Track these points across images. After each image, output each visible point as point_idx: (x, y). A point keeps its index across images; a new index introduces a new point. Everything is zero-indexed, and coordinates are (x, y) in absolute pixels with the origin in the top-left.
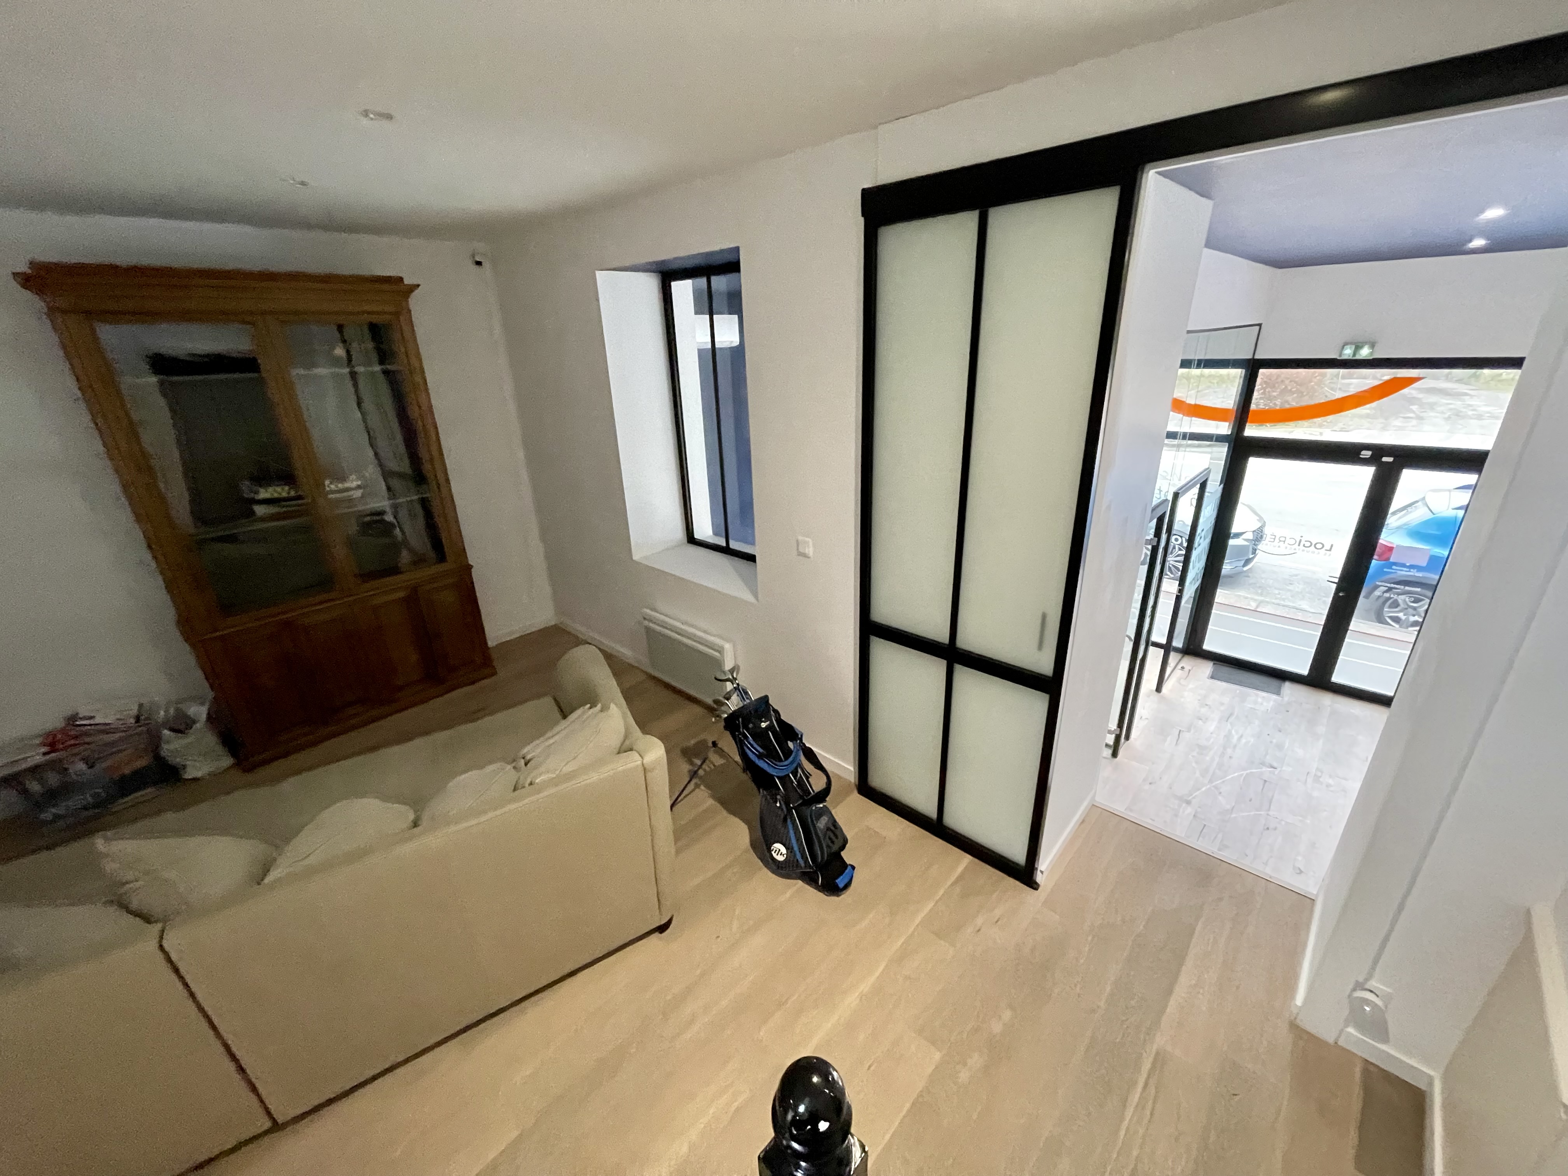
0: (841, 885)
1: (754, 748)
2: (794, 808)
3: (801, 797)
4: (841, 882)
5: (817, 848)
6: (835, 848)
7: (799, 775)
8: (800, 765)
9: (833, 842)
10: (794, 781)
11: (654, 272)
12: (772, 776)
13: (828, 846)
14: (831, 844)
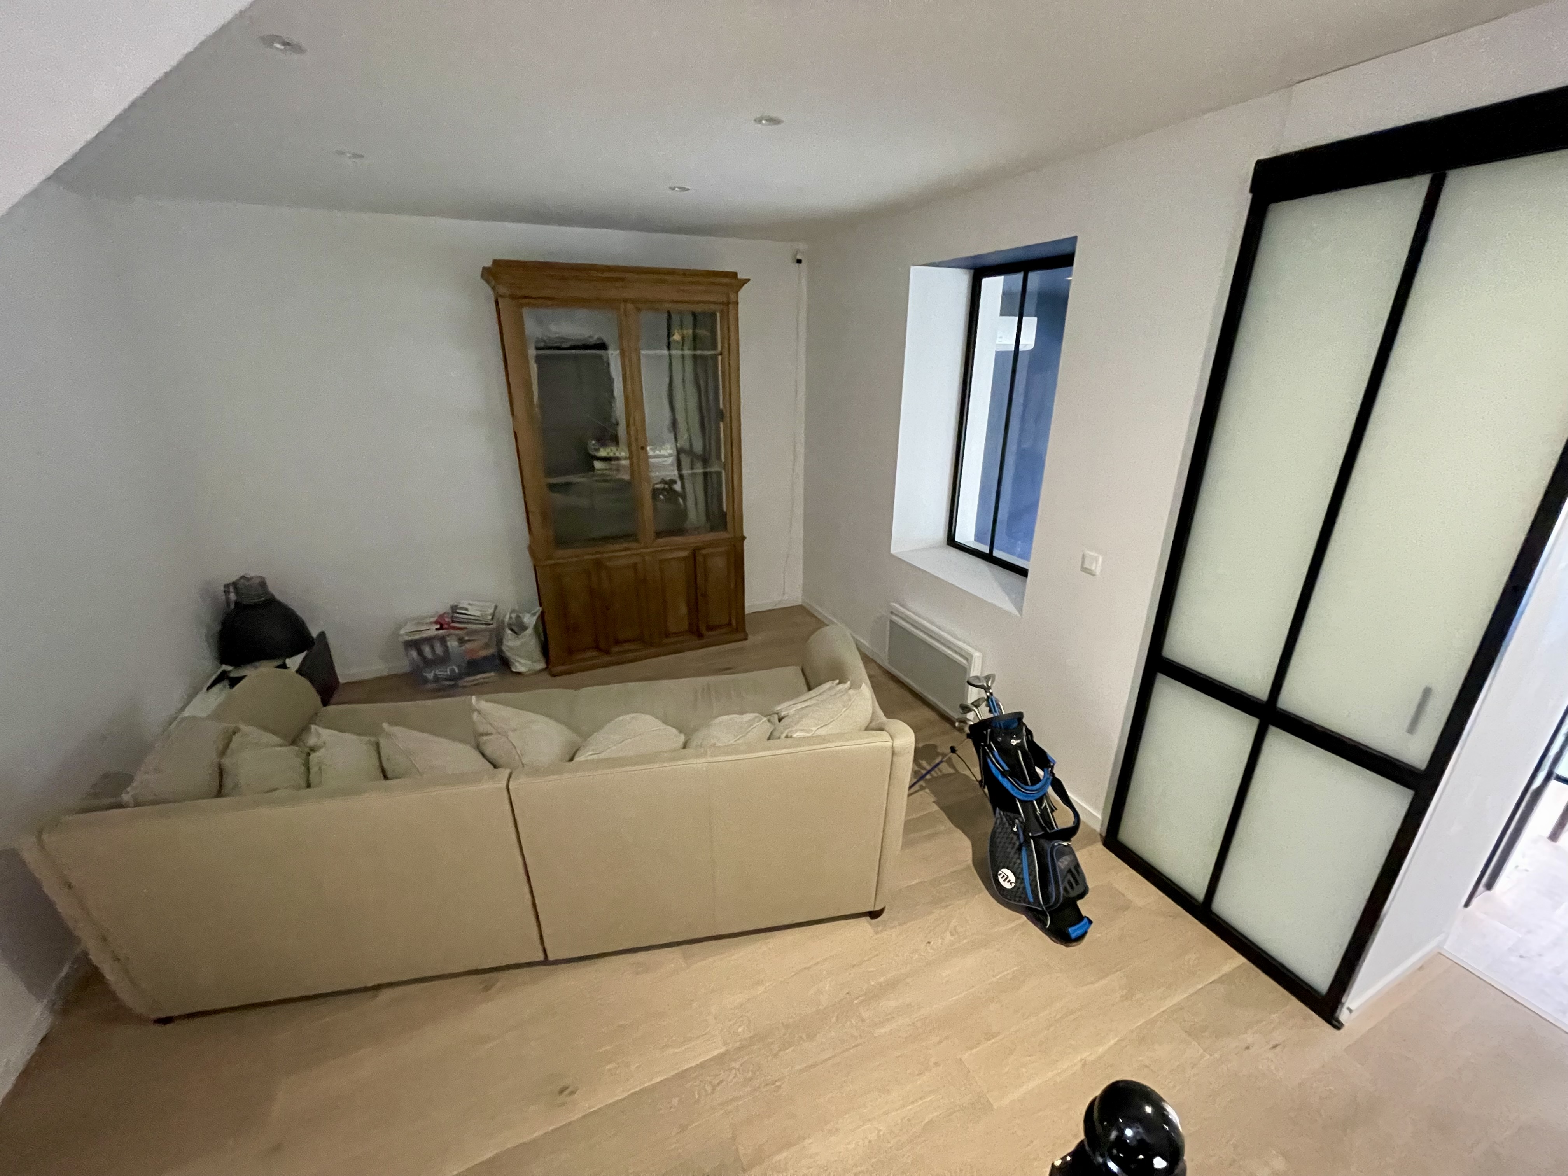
0: (1073, 936)
1: (998, 765)
2: (1033, 837)
3: (1043, 829)
4: (1074, 932)
5: (1052, 889)
6: (1073, 894)
7: (1044, 805)
8: (1046, 795)
9: (1072, 887)
10: (1038, 809)
11: (964, 268)
12: (1014, 798)
13: (1065, 890)
14: (1069, 888)
